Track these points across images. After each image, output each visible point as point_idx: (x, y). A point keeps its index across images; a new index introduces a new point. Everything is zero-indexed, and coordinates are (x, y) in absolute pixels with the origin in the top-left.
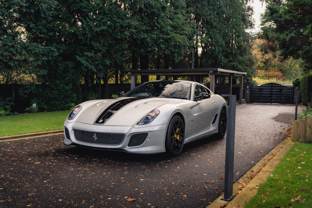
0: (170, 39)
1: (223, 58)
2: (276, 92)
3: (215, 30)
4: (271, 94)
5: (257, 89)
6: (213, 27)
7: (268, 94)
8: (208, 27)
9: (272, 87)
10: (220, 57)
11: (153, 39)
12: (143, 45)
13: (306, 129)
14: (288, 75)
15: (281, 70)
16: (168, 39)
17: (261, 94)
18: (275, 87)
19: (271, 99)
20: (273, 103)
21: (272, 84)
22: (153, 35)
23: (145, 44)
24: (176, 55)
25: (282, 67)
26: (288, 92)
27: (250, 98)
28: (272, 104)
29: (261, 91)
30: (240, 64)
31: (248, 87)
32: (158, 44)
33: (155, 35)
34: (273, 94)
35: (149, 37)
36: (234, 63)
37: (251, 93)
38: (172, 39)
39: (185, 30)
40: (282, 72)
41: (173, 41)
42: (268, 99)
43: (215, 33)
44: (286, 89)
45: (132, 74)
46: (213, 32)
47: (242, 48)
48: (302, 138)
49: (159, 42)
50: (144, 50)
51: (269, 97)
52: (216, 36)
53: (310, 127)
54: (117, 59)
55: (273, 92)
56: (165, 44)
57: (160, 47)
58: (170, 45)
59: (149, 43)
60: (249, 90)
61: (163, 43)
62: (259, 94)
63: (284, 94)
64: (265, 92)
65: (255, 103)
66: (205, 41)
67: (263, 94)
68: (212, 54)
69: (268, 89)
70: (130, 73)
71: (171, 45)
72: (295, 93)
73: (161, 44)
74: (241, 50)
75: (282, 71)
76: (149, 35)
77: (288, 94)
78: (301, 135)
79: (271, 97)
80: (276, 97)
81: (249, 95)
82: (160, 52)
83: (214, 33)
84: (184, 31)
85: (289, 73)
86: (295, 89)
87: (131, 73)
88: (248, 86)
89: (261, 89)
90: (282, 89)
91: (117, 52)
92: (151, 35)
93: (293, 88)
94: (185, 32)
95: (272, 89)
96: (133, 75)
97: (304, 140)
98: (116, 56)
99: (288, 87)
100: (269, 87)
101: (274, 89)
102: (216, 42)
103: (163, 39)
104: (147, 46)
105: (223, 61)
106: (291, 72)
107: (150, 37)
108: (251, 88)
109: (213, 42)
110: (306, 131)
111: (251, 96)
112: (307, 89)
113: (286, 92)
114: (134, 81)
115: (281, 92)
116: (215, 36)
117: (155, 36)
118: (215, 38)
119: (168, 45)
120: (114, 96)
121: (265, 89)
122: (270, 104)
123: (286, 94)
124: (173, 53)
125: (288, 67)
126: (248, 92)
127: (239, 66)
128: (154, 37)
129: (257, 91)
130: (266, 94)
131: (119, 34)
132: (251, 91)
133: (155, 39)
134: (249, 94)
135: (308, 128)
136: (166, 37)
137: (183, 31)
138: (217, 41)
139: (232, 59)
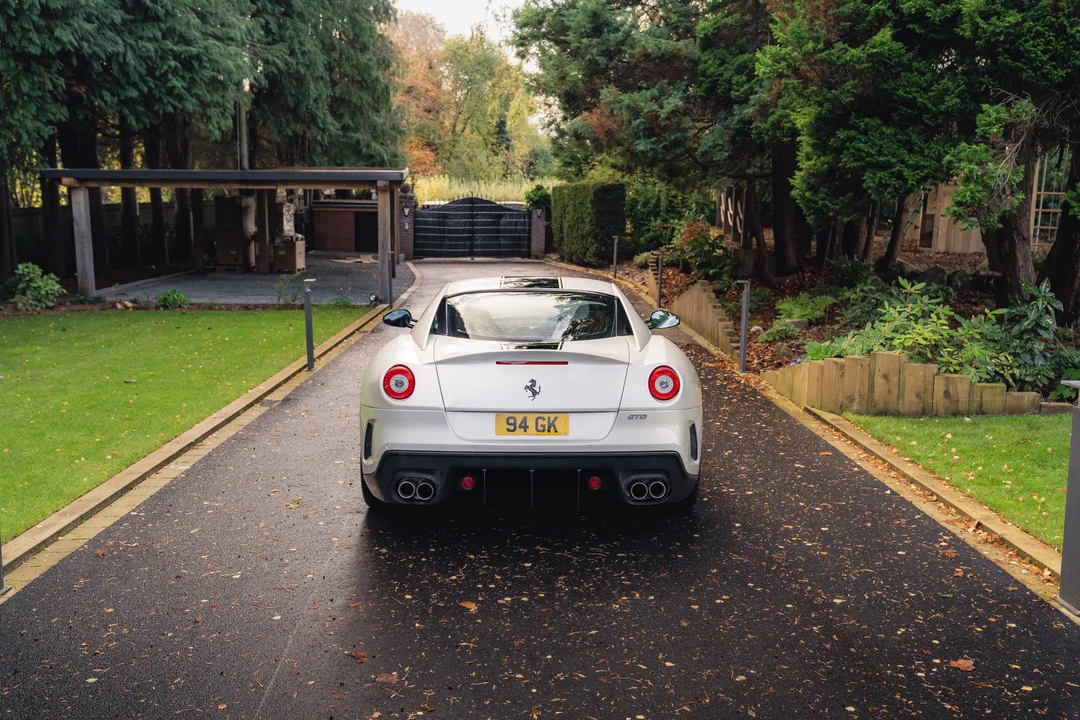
0: (198, 57)
1: (330, 119)
2: (483, 224)
3: (301, 25)
4: (472, 231)
5: (433, 216)
6: (293, 12)
7: (464, 231)
8: (276, 11)
9: (472, 209)
10: (322, 116)
11: (141, 57)
12: (110, 78)
13: (873, 381)
14: (448, 159)
15: (429, 145)
16: (191, 57)
17: (444, 231)
18: (483, 209)
19: (472, 247)
20: (478, 256)
21: (472, 200)
22: (144, 43)
23: (116, 75)
24: (214, 112)
25: (432, 136)
26: (516, 224)
27: (415, 246)
28: (477, 259)
29: (442, 224)
30: (375, 138)
31: (407, 211)
32: (157, 74)
33: (149, 40)
34: (478, 231)
35: (128, 48)
36: (359, 136)
37: (416, 230)
38: (205, 58)
39: (229, 26)
40: (432, 151)
41: (208, 65)
42: (464, 246)
43: (300, 34)
44: (511, 216)
45: (77, 185)
46: (295, 30)
47: (378, 87)
48: (860, 402)
49: (166, 68)
50: (113, 94)
51: (465, 239)
52: (304, 46)
53: (885, 377)
54: (21, 131)
55: (477, 224)
56: (181, 73)
57: (169, 84)
58: (198, 79)
59: (132, 69)
60: (410, 219)
61: (175, 72)
62: (440, 231)
63: (505, 231)
64: (456, 224)
65: (426, 259)
66: (277, 61)
67: (450, 231)
68: (298, 103)
69: (462, 217)
70: (71, 179)
71: (201, 79)
72: (534, 227)
73: (170, 76)
74: (374, 92)
75: (433, 147)
76: (129, 41)
77: (515, 231)
78: (857, 397)
79: (471, 239)
80: (484, 239)
81: (412, 237)
82: (169, 102)
83: (298, 36)
84: (229, 30)
85: (451, 153)
86: (535, 216)
87: (76, 178)
88: (406, 207)
89: (445, 216)
90: (500, 216)
91: (20, 103)
92: (134, 43)
93: (529, 214)
94: (232, 33)
95: (472, 216)
96: (79, 188)
97: (865, 407)
98: (19, 120)
99: (516, 208)
100: (465, 209)
101: (477, 215)
102: (308, 67)
103: (177, 56)
104: (123, 81)
105: (331, 128)
106: (456, 149)
107: (132, 48)
108: (415, 214)
109: (300, 67)
110: (872, 387)
111: (416, 238)
112: (591, 220)
113: (510, 223)
114: (85, 209)
115: (497, 224)
116: (301, 43)
117: (150, 46)
118: (303, 53)
119: (193, 80)
120: (27, 267)
121: (455, 216)
122: (469, 259)
123: (511, 231)
124: (204, 105)
125: (449, 137)
126: (407, 227)
127: (373, 144)
128: (148, 50)
129: (433, 223)
130: (457, 231)
131: (34, 35)
132: (415, 223)
133: (150, 58)
134: (412, 231)
135: (879, 381)
136: (186, 51)
137: (224, 29)
138: (311, 63)
139: (353, 122)
